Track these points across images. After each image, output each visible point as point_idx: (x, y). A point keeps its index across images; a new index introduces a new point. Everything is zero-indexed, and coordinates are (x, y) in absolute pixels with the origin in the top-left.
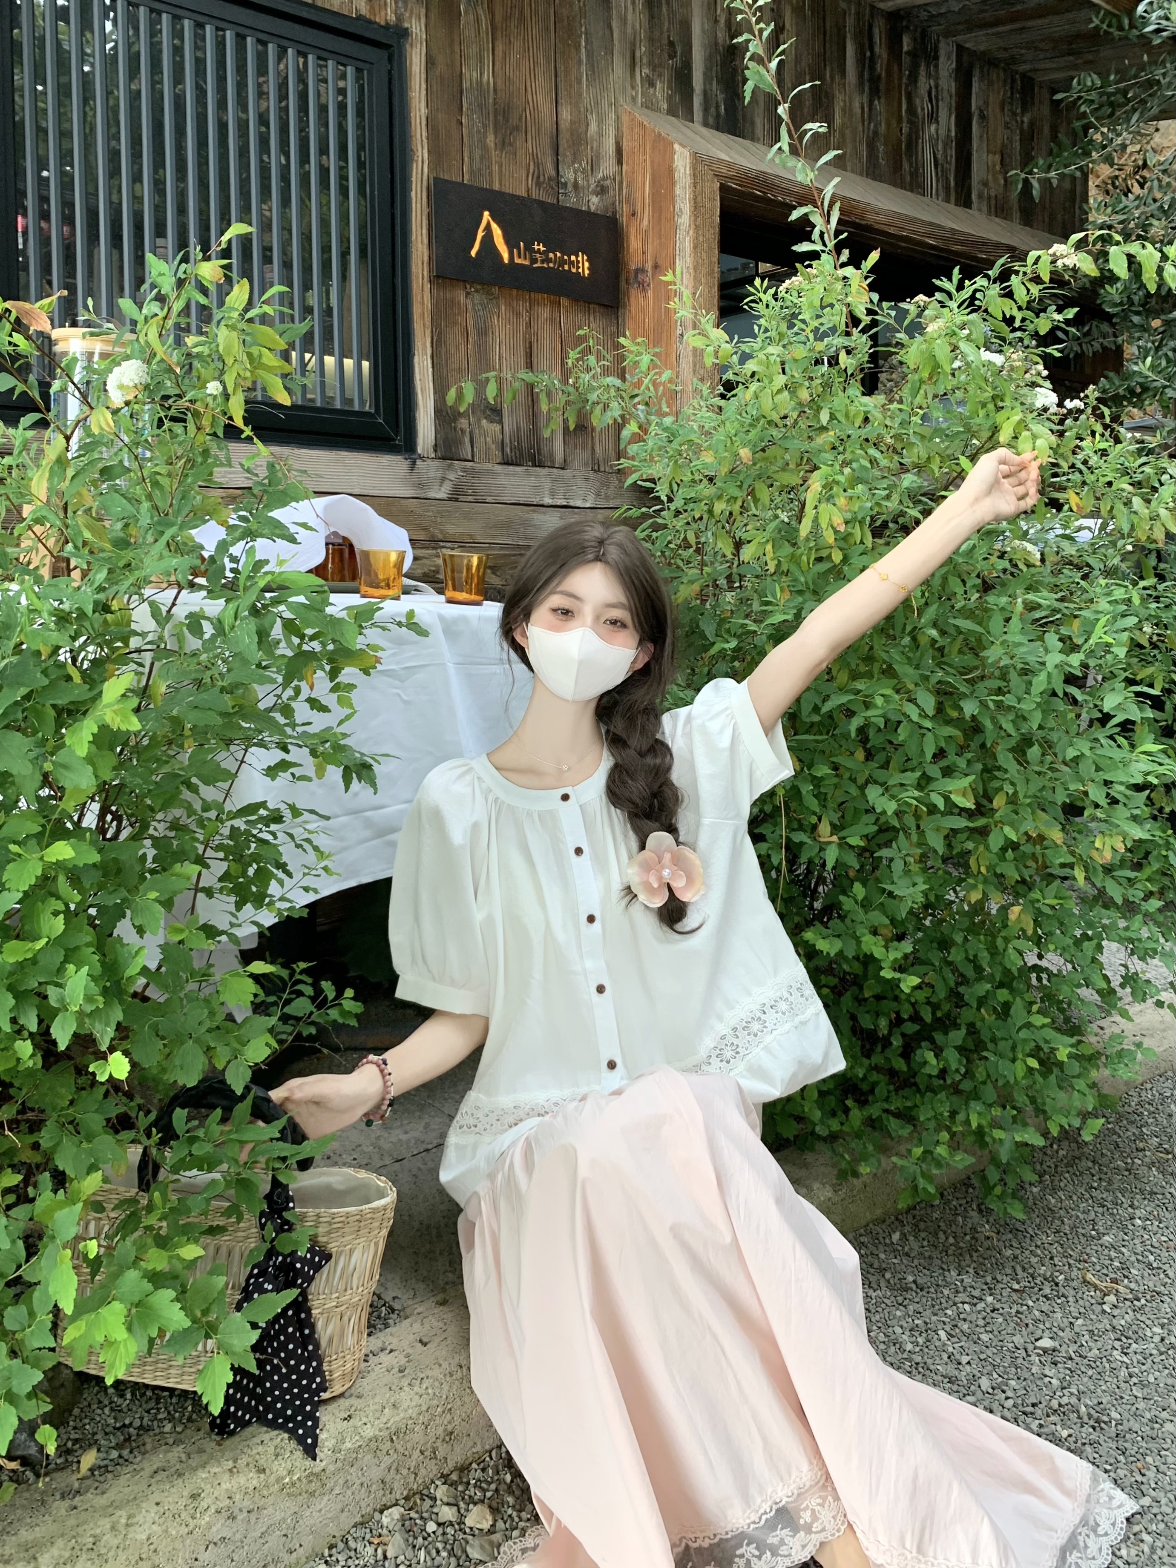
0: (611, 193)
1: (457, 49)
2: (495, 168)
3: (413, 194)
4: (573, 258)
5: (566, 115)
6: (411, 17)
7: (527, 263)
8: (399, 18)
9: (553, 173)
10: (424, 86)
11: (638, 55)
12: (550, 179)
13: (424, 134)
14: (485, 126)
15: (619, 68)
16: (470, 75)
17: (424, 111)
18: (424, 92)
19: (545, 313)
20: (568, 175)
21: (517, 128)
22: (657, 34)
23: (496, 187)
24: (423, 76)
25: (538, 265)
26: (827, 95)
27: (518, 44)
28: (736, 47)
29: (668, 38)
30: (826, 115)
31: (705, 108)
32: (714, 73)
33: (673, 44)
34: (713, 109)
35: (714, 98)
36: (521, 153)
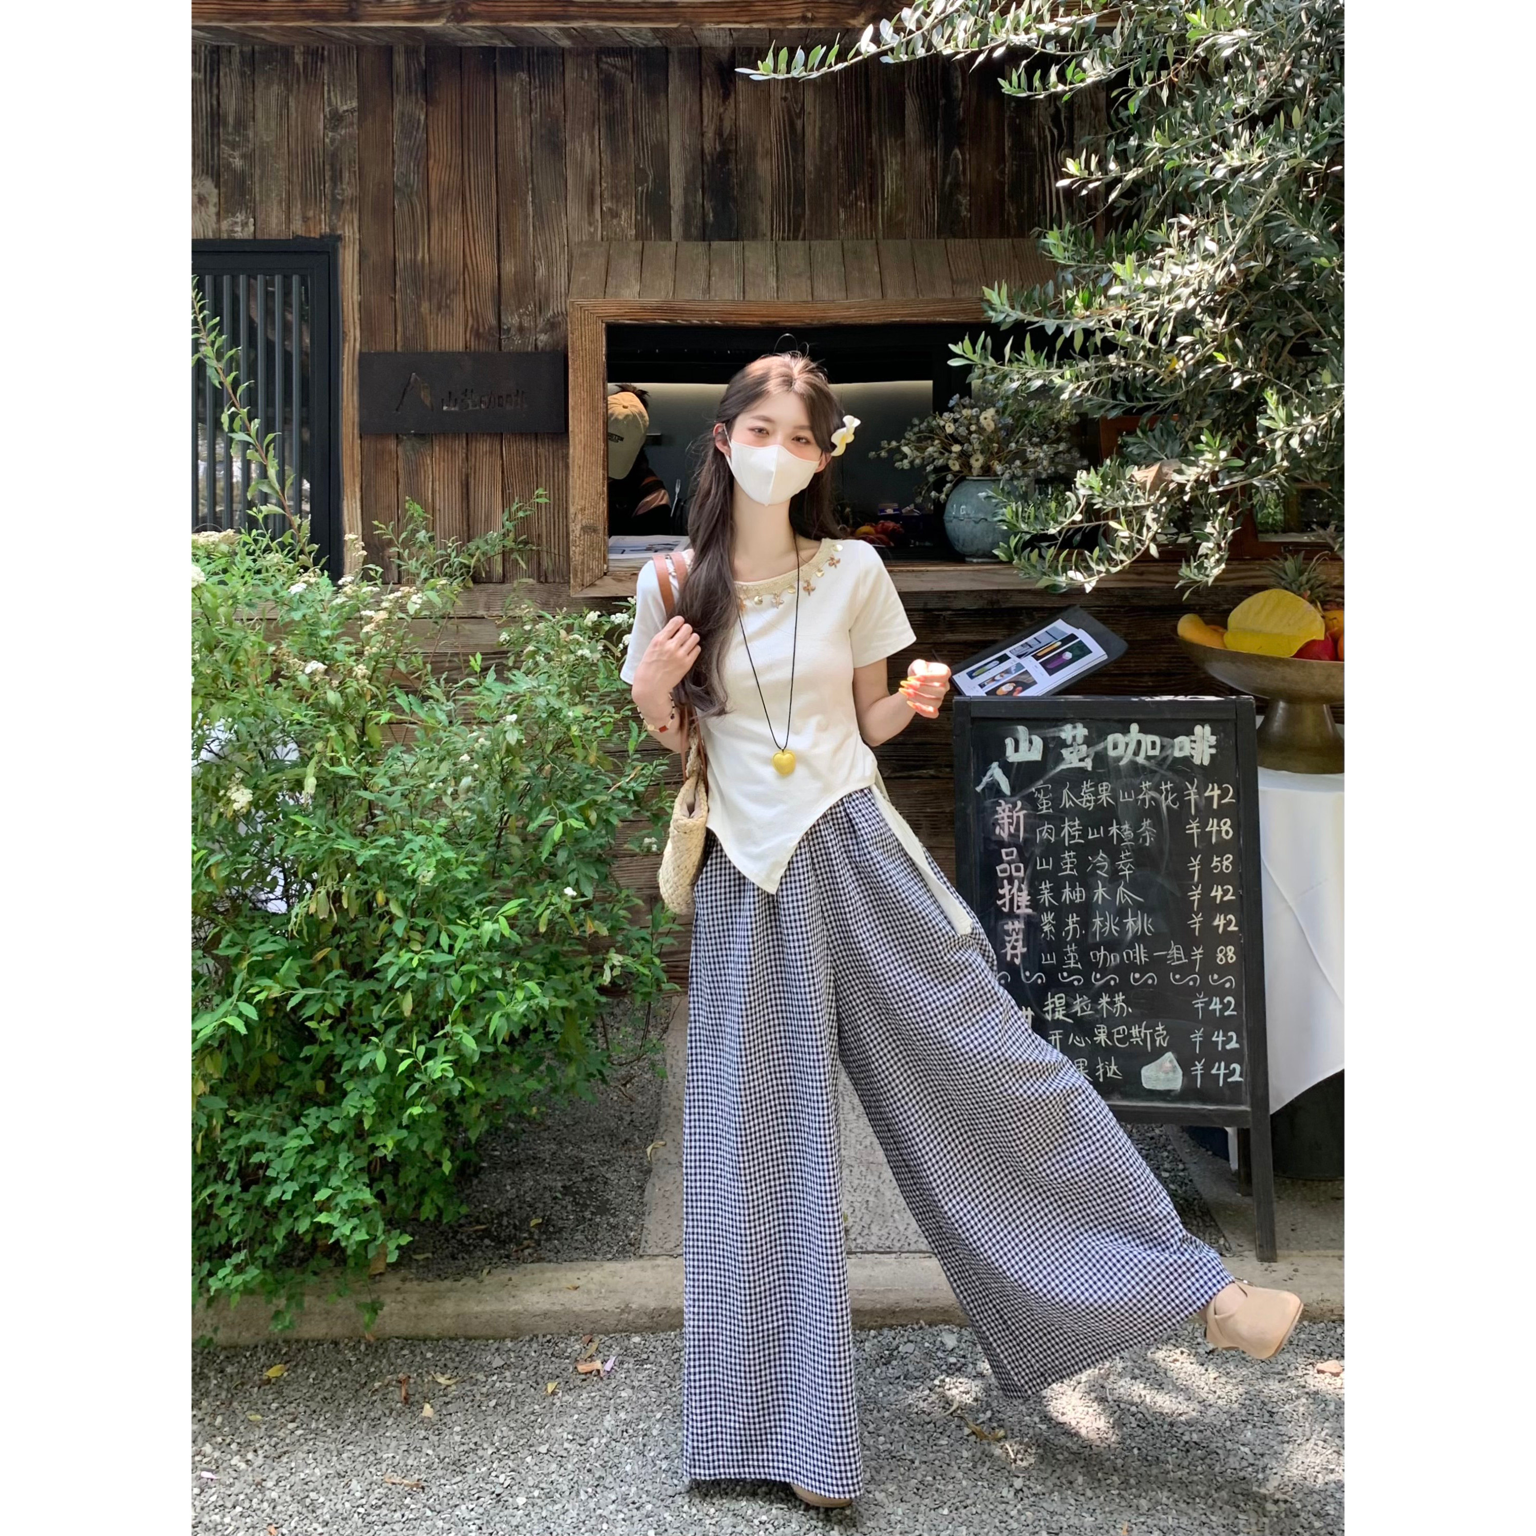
0: (563, 327)
1: (390, 238)
2: (431, 331)
3: (345, 369)
5: (509, 267)
6: (344, 225)
8: (332, 229)
9: (494, 322)
10: (356, 278)
11: (597, 191)
12: (490, 328)
13: (357, 316)
14: (419, 297)
15: (574, 209)
16: (403, 258)
17: (356, 298)
18: (356, 283)
19: (483, 446)
20: (511, 320)
21: (454, 292)
22: (621, 165)
23: (432, 347)
24: (356, 269)
25: (469, 409)
26: (872, 164)
27: (455, 218)
28: (730, 151)
29: (637, 166)
30: (871, 186)
31: (687, 223)
32: (699, 185)
33: (643, 171)
34: (697, 222)
35: (699, 209)
36: (459, 311)
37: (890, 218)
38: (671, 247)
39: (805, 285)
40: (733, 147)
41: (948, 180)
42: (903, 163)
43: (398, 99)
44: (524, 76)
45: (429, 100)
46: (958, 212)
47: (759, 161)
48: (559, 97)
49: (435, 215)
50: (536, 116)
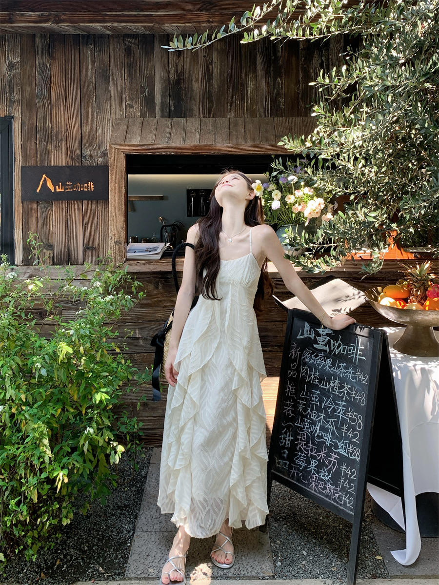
0: (107, 156)
1: (34, 116)
2: (52, 157)
3: (15, 173)
4: (86, 185)
5: (86, 130)
6: (15, 111)
7: (63, 190)
8: (10, 113)
9: (79, 153)
10: (20, 134)
11: (124, 96)
12: (78, 156)
13: (21, 151)
14: (47, 142)
15: (114, 104)
16: (40, 125)
17: (20, 143)
18: (20, 136)
19: (75, 206)
20: (87, 152)
21: (62, 140)
22: (134, 85)
23: (52, 164)
24: (20, 131)
25: (68, 190)
26: (242, 85)
27: (63, 108)
28: (181, 79)
29: (141, 86)
30: (242, 94)
31: (162, 110)
32: (167, 94)
33: (143, 88)
34: (167, 109)
35: (168, 104)
36: (64, 149)
37: (250, 108)
38: (155, 121)
39: (212, 137)
40: (182, 77)
41: (275, 91)
42: (255, 85)
43: (38, 57)
44: (92, 47)
45: (51, 57)
46: (279, 105)
47: (193, 83)
48: (107, 56)
49: (53, 107)
50: (97, 64)
